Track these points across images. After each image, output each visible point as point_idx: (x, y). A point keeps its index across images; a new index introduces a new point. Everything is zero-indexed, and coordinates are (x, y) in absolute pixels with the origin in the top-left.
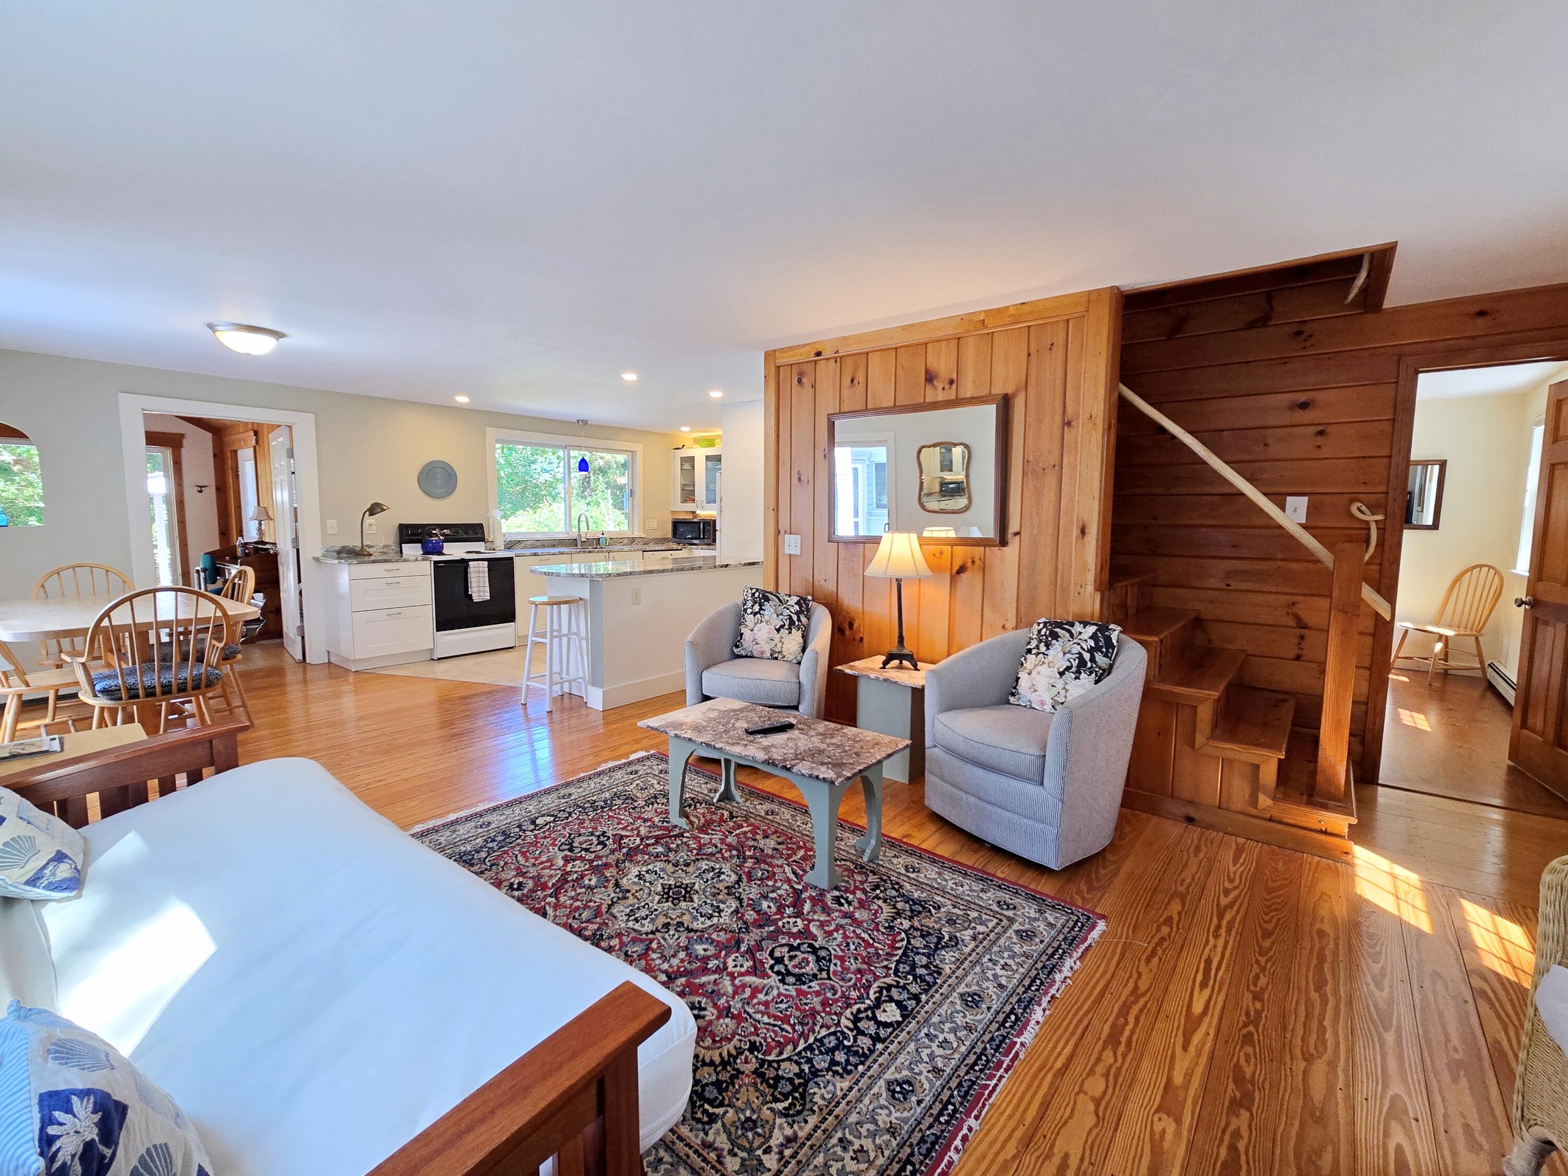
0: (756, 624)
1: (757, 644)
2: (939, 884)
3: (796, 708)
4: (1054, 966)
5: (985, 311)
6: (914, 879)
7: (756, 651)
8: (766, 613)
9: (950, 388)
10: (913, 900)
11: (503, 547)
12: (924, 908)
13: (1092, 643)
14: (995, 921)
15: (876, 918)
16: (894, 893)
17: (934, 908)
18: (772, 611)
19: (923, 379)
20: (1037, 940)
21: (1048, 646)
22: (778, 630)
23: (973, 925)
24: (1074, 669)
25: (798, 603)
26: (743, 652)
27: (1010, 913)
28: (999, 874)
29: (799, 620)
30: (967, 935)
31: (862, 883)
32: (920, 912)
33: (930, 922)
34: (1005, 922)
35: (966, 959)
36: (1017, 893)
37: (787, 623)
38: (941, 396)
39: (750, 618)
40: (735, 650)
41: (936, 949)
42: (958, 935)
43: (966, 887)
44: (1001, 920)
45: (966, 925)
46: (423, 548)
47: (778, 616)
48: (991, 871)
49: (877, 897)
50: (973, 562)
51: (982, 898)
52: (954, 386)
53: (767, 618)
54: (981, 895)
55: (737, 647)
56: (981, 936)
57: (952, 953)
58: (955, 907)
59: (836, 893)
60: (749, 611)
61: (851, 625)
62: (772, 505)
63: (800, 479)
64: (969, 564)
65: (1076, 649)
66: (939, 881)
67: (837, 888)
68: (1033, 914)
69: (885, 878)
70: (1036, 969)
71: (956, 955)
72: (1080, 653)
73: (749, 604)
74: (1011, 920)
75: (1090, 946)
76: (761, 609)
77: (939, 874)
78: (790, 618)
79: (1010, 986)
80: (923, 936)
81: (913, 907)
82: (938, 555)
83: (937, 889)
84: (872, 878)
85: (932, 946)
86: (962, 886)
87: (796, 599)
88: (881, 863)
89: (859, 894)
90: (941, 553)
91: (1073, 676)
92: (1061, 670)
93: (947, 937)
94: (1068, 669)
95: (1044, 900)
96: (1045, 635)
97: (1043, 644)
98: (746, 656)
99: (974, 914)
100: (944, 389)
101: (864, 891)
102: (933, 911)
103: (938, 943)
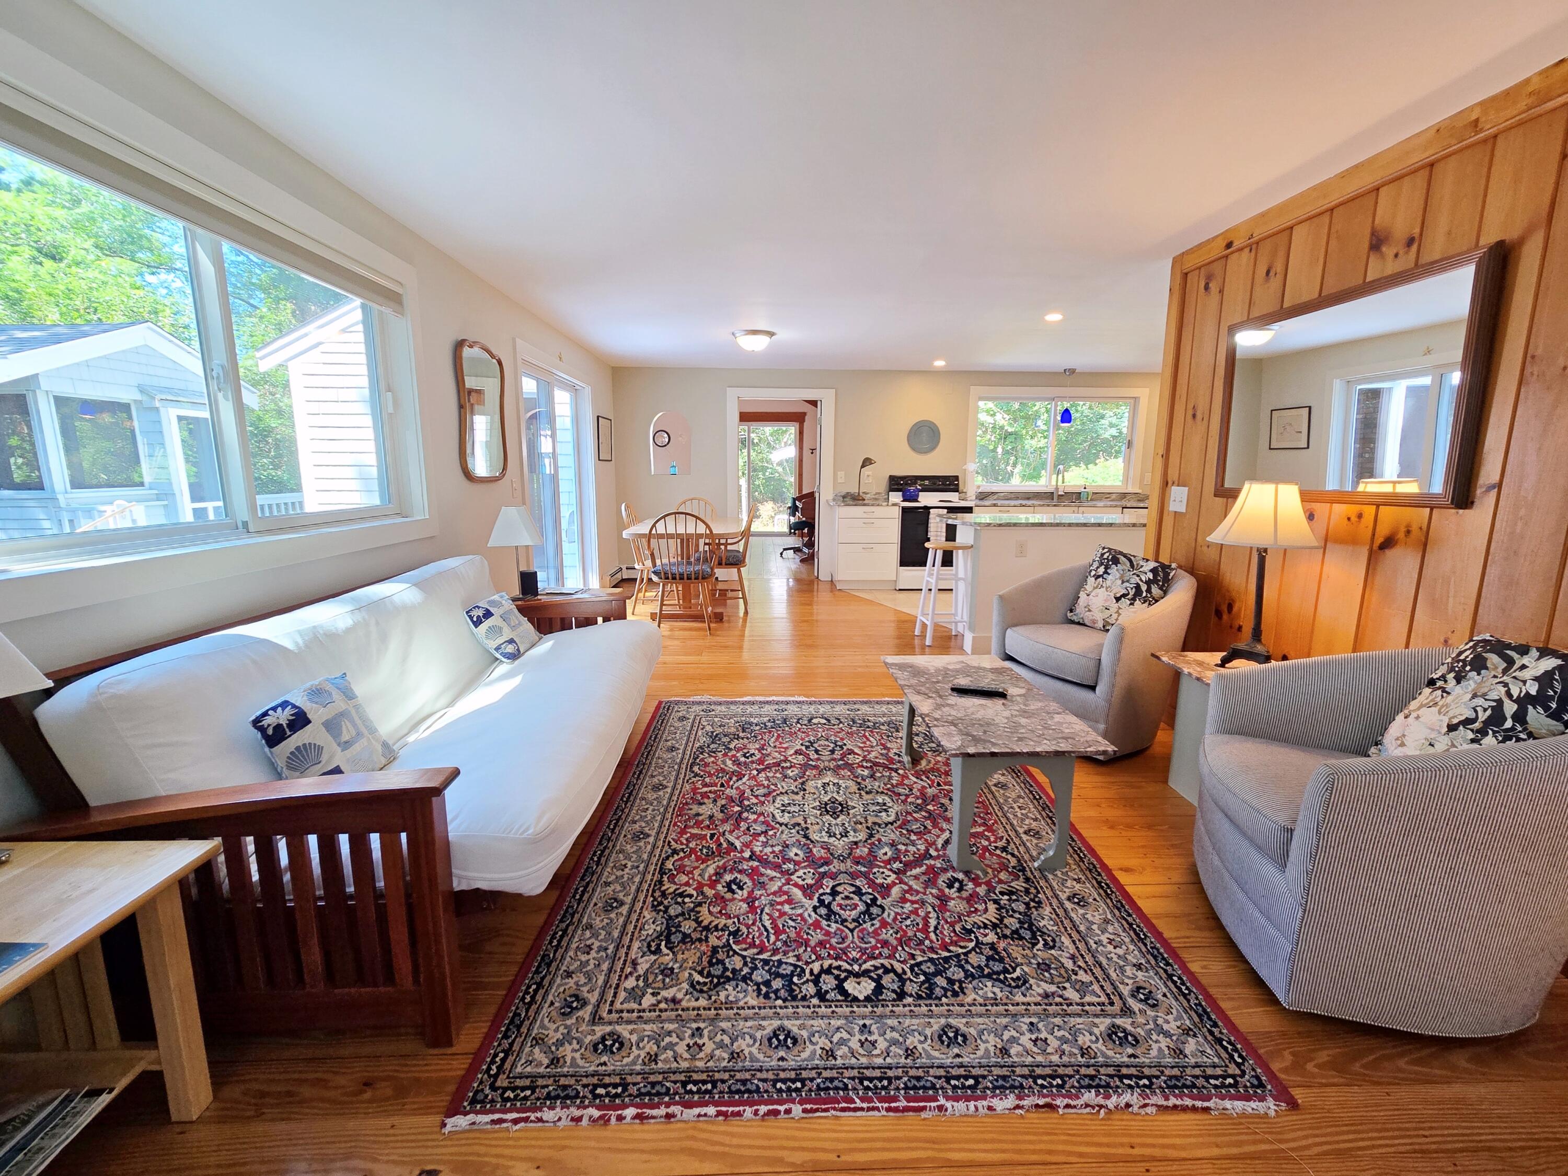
0: (1095, 588)
1: (1090, 611)
2: (1089, 929)
3: (1093, 688)
4: (1108, 1086)
5: (1481, 104)
6: (1065, 910)
7: (1088, 617)
8: (1110, 577)
9: (1407, 253)
10: (1031, 925)
11: (974, 498)
12: (1034, 936)
13: (1533, 689)
14: (1103, 999)
15: (968, 916)
16: (1022, 908)
17: (1046, 944)
18: (1118, 575)
19: (1366, 245)
20: (1130, 1051)
21: (1459, 680)
22: (1118, 599)
23: (1067, 985)
24: (1477, 725)
25: (1153, 571)
26: (1075, 618)
27: (1135, 1006)
28: (1194, 967)
29: (1149, 590)
30: (1040, 988)
31: (1000, 881)
32: (1021, 938)
33: (1017, 951)
34: (1117, 1008)
35: (1006, 1004)
36: (1185, 995)
37: (1132, 592)
38: (1391, 267)
39: (1091, 580)
40: (1069, 614)
41: (989, 976)
42: (1032, 981)
43: (1120, 951)
44: (1112, 1004)
45: (1057, 980)
46: (903, 496)
47: (1123, 582)
48: (1185, 955)
49: (996, 902)
50: (1408, 532)
51: (1123, 971)
52: (1414, 247)
53: (1108, 583)
54: (1128, 968)
55: (1071, 611)
56: (1058, 1000)
57: (997, 990)
58: (1073, 957)
59: (961, 876)
60: (1093, 573)
61: (1230, 607)
62: (1161, 451)
63: (1194, 416)
64: (1401, 535)
65: (1499, 692)
66: (1095, 927)
67: (967, 873)
68: (1172, 1026)
69: (1033, 890)
70: (1078, 1071)
71: (999, 995)
72: (1500, 702)
73: (1096, 565)
74: (1126, 1011)
75: (1207, 1110)
76: (1106, 572)
77: (1107, 921)
78: (1138, 587)
79: (1016, 1059)
80: (989, 958)
81: (1021, 931)
82: (1354, 519)
83: (1078, 932)
84: (1019, 885)
85: (987, 971)
86: (1115, 948)
87: (1152, 565)
88: (1050, 877)
89: (981, 890)
90: (1360, 516)
91: (1471, 735)
92: (1455, 721)
93: (1014, 975)
94: (1467, 722)
95: (1215, 1025)
96: (1464, 661)
97: (1452, 675)
98: (1079, 623)
99: (1083, 977)
100: (1396, 256)
101: (991, 889)
102: (1040, 945)
103: (998, 973)
